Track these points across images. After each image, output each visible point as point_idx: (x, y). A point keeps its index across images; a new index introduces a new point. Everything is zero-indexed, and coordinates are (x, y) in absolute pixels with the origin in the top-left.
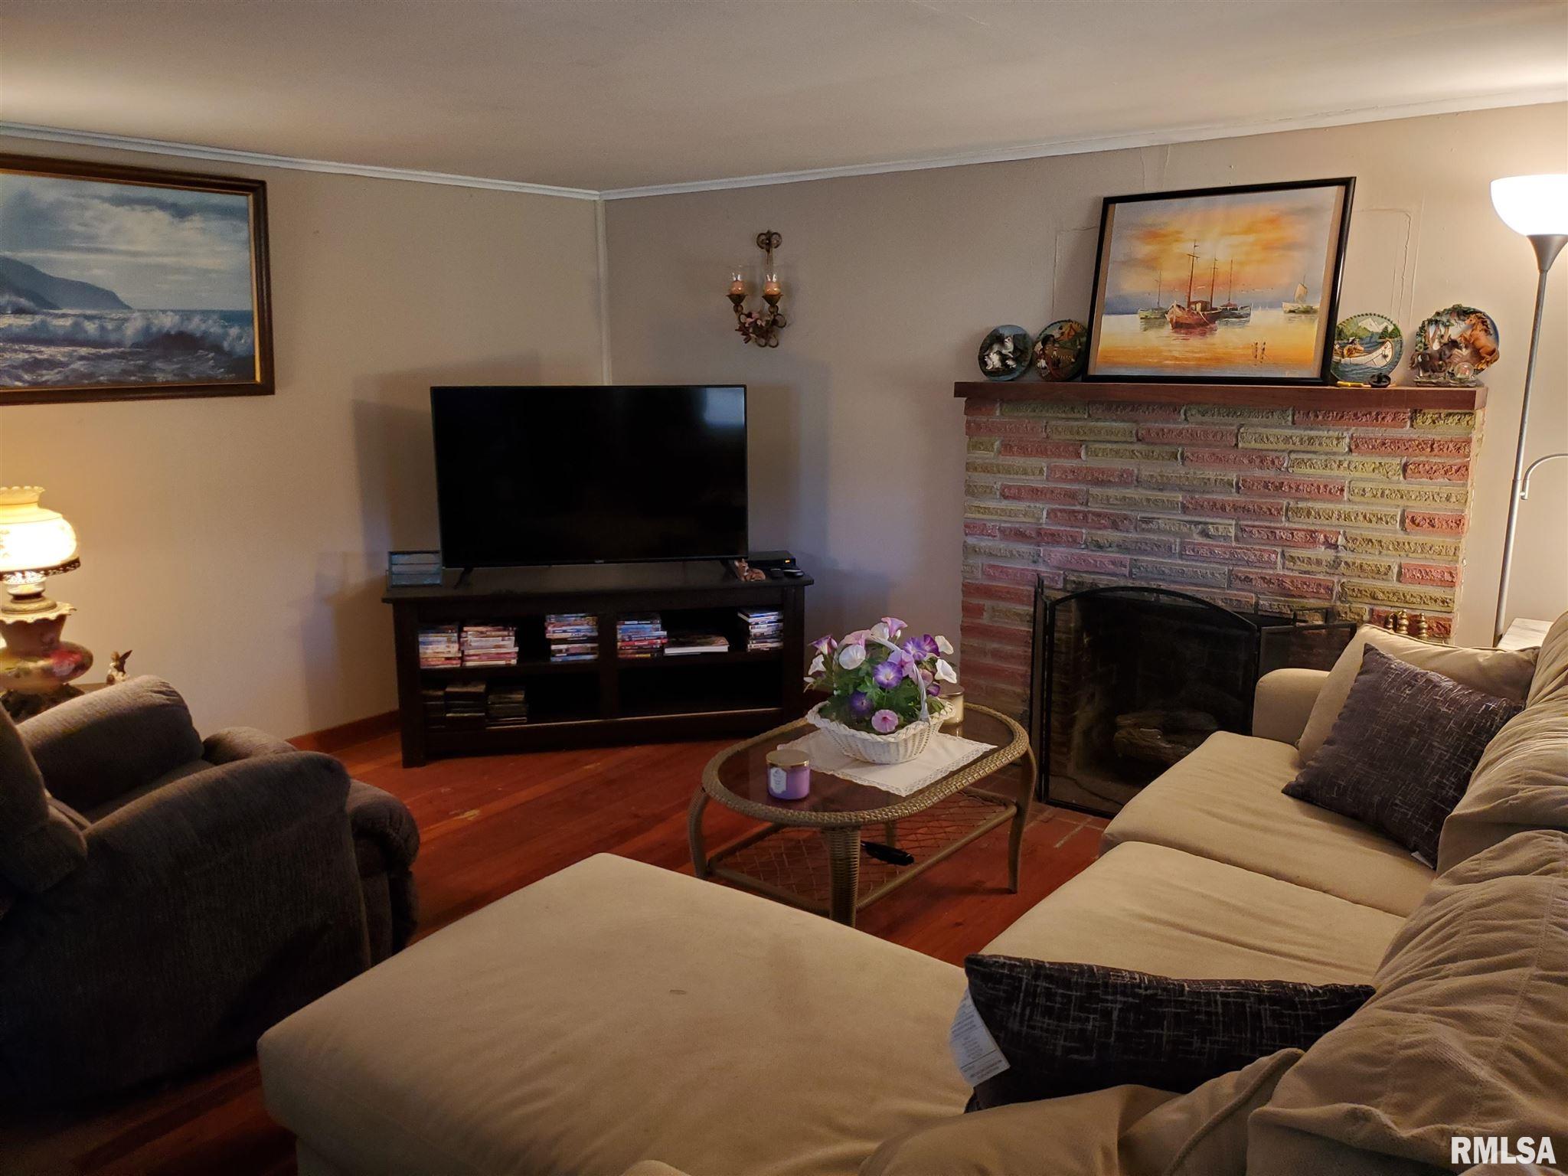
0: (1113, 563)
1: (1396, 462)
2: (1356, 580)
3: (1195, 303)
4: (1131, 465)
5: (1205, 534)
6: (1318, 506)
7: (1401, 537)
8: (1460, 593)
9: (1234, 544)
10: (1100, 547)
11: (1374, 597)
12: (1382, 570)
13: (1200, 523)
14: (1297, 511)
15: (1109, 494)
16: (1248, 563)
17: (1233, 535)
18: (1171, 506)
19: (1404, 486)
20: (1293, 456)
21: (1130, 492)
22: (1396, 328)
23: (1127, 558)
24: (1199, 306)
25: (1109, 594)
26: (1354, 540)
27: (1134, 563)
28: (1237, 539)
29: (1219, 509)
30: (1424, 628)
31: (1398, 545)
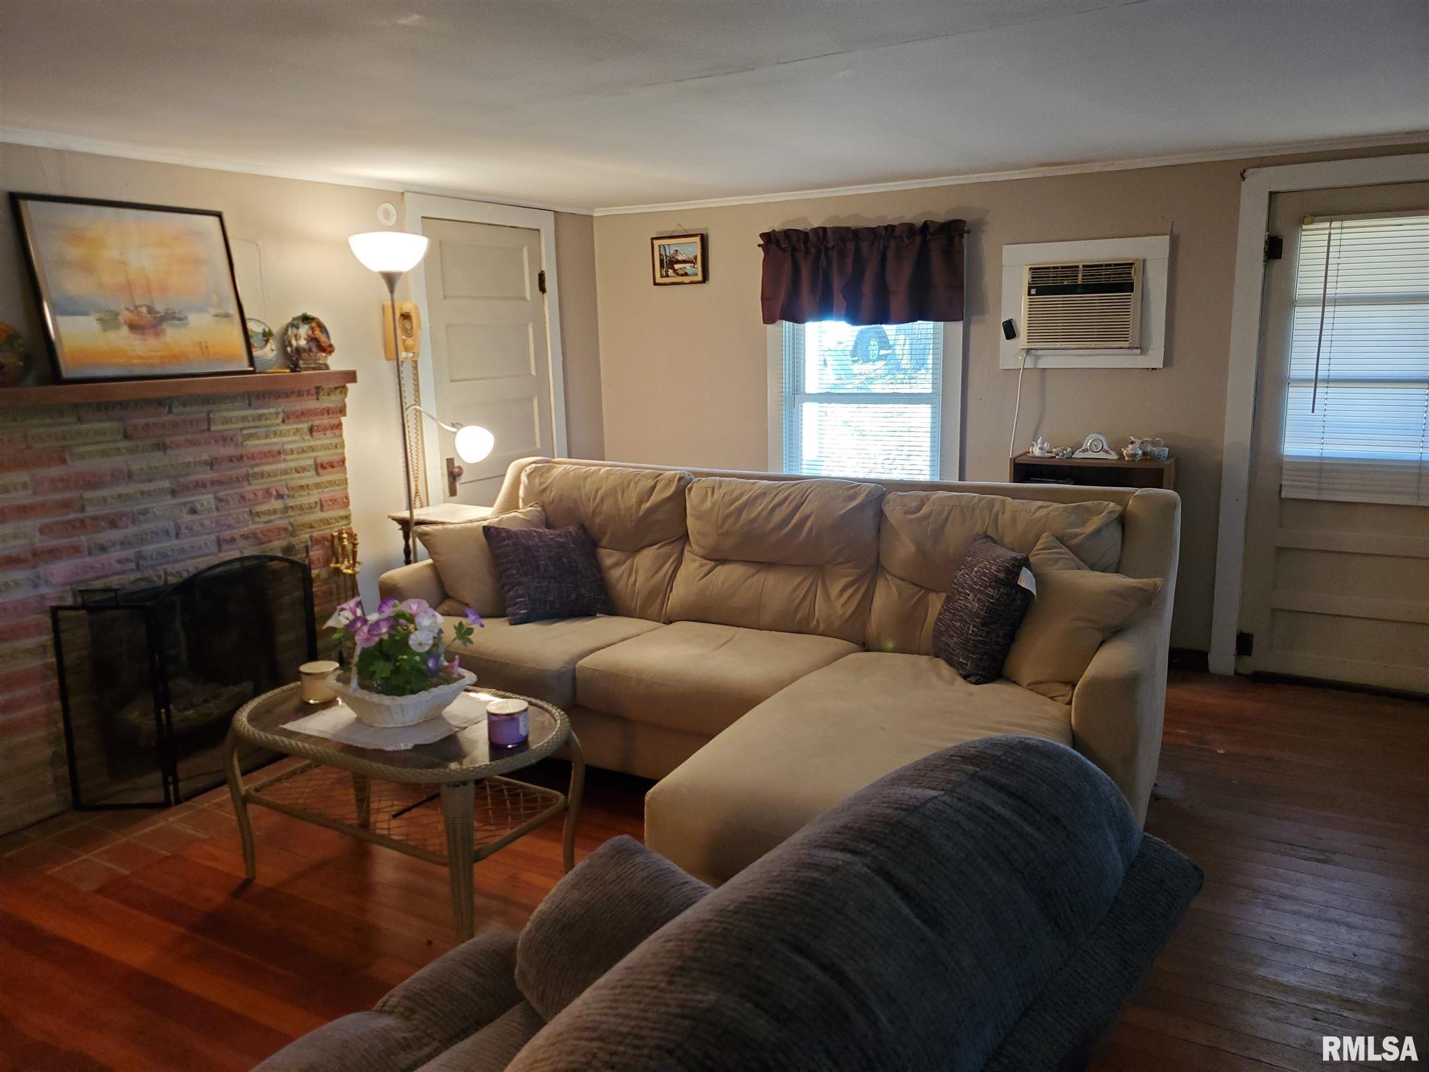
0: (120, 561)
1: (304, 426)
2: (299, 518)
3: (141, 306)
4: (117, 462)
5: (193, 511)
6: (267, 468)
7: (318, 480)
8: (353, 507)
9: (216, 514)
10: (103, 549)
11: (311, 527)
12: (313, 505)
13: (187, 503)
14: (255, 476)
15: (106, 495)
16: (230, 527)
17: (213, 506)
18: (161, 492)
19: (312, 443)
20: (245, 432)
21: (123, 489)
22: (270, 330)
23: (130, 553)
24: (144, 310)
25: (208, 574)
26: (293, 488)
27: (140, 556)
28: (217, 509)
29: (200, 486)
30: (345, 538)
31: (317, 486)
